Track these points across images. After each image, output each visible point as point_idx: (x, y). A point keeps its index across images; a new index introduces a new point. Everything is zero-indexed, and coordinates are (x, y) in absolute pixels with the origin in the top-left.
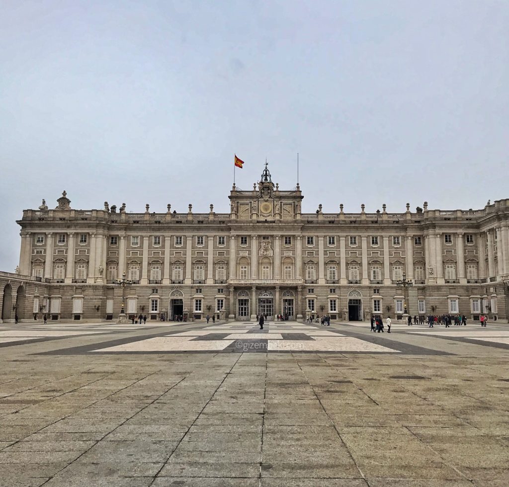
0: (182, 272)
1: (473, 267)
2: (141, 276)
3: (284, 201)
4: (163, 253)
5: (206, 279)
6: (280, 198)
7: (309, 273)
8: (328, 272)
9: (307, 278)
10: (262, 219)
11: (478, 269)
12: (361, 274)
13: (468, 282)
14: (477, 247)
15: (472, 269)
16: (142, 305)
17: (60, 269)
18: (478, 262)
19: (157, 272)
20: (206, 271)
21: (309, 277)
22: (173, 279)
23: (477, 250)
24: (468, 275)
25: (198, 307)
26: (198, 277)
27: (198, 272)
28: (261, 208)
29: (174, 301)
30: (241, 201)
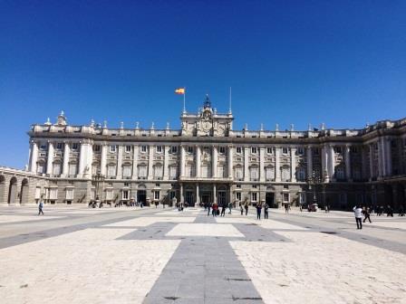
0: (146, 171)
2: (116, 173)
3: (220, 121)
4: (133, 158)
5: (163, 176)
6: (217, 119)
7: (237, 173)
8: (252, 173)
9: (236, 177)
10: (204, 134)
11: (361, 172)
12: (275, 174)
14: (360, 156)
15: (357, 172)
16: (117, 194)
17: (57, 167)
18: (361, 168)
20: (164, 170)
22: (140, 176)
23: (360, 159)
25: (157, 197)
26: (157, 175)
27: (157, 171)
28: (204, 126)
29: (139, 192)
30: (189, 121)
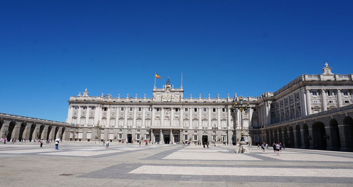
0: (132, 122)
1: (256, 122)
2: (115, 124)
3: (176, 93)
4: (125, 115)
5: (142, 125)
6: (174, 91)
7: (186, 124)
8: (194, 123)
9: (185, 126)
10: (166, 100)
11: (258, 122)
12: (208, 124)
13: (253, 128)
14: (258, 113)
15: (255, 122)
16: (115, 136)
17: (83, 120)
18: (258, 120)
19: (122, 123)
20: (142, 122)
21: (186, 126)
22: (128, 125)
23: (257, 114)
24: (254, 125)
25: (138, 137)
26: (138, 125)
27: (138, 123)
28: (166, 96)
29: (128, 135)
30: (157, 93)
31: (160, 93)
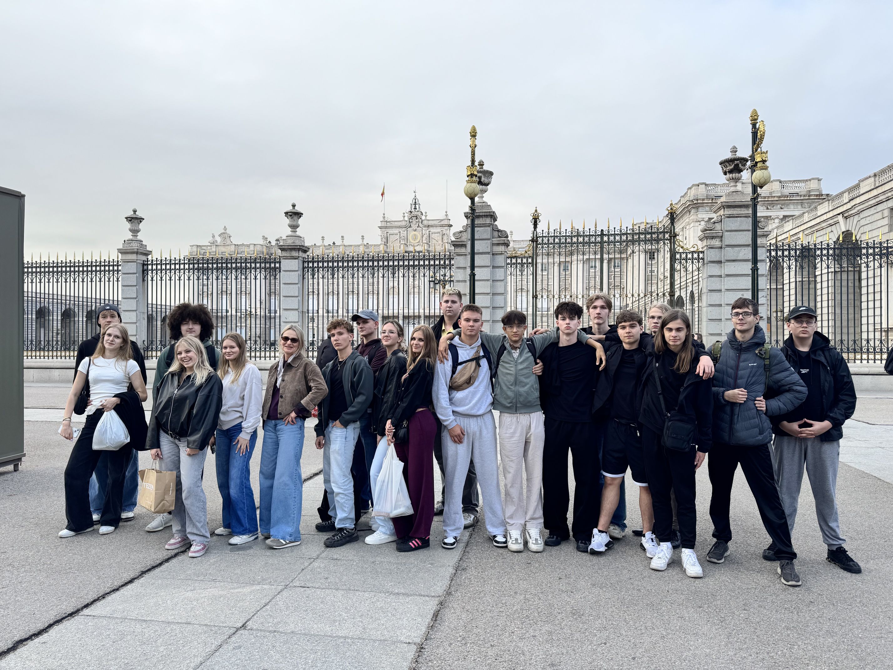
3: (432, 230)
6: (429, 226)
10: (411, 249)
19: (314, 303)
22: (329, 309)
26: (351, 307)
27: (351, 302)
28: (410, 238)
30: (391, 231)
31: (396, 231)
